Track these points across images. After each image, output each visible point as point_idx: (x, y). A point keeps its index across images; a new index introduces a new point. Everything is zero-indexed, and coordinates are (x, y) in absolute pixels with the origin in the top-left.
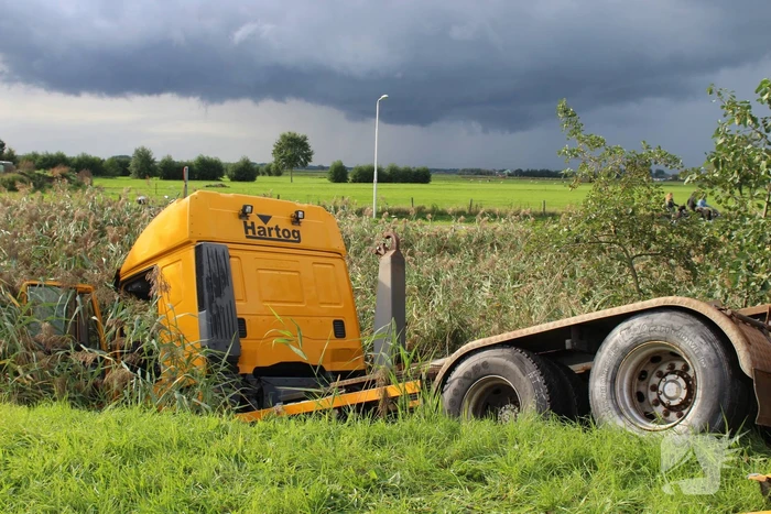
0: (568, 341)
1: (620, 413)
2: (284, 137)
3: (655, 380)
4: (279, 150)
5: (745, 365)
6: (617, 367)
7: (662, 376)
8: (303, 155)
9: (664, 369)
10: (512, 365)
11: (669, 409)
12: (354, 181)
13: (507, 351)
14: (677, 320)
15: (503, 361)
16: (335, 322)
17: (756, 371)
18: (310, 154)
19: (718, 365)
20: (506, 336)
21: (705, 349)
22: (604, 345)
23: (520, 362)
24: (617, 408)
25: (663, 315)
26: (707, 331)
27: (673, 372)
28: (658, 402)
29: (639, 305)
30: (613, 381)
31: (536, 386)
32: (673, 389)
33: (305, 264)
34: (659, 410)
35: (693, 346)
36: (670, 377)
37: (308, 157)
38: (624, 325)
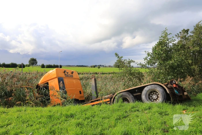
0: (136, 90)
1: (148, 101)
2: (31, 59)
3: (151, 96)
4: (30, 61)
5: (168, 92)
6: (146, 94)
7: (152, 95)
8: (35, 63)
9: (152, 94)
10: (127, 95)
11: (154, 100)
12: (46, 68)
13: (126, 92)
14: (156, 86)
15: (125, 94)
16: (80, 91)
17: (170, 93)
18: (37, 62)
19: (163, 92)
20: (125, 90)
21: (161, 90)
22: (143, 90)
23: (128, 94)
24: (147, 100)
25: (153, 85)
26: (161, 87)
27: (154, 94)
28: (152, 99)
29: (149, 84)
30: (146, 96)
31: (132, 98)
32: (155, 97)
33: (74, 81)
34: (152, 100)
35: (159, 90)
36: (154, 95)
37: (36, 63)
38: (147, 87)
